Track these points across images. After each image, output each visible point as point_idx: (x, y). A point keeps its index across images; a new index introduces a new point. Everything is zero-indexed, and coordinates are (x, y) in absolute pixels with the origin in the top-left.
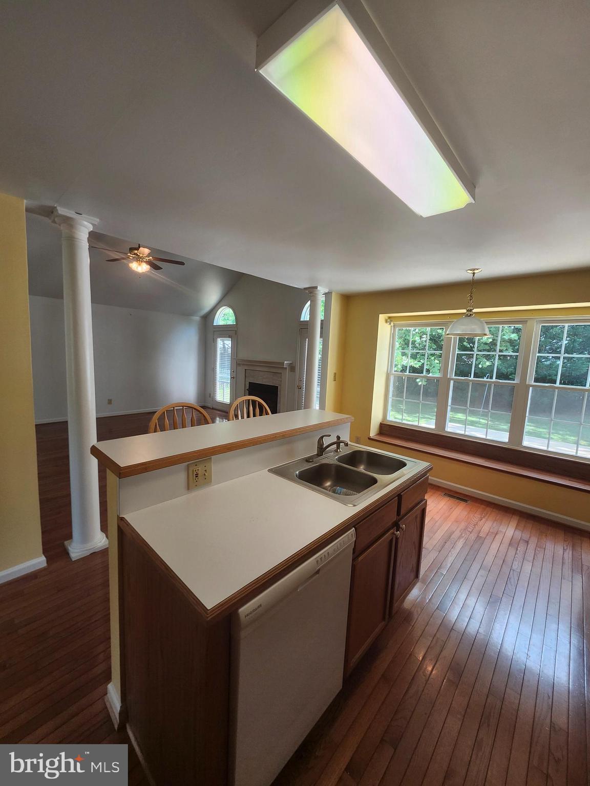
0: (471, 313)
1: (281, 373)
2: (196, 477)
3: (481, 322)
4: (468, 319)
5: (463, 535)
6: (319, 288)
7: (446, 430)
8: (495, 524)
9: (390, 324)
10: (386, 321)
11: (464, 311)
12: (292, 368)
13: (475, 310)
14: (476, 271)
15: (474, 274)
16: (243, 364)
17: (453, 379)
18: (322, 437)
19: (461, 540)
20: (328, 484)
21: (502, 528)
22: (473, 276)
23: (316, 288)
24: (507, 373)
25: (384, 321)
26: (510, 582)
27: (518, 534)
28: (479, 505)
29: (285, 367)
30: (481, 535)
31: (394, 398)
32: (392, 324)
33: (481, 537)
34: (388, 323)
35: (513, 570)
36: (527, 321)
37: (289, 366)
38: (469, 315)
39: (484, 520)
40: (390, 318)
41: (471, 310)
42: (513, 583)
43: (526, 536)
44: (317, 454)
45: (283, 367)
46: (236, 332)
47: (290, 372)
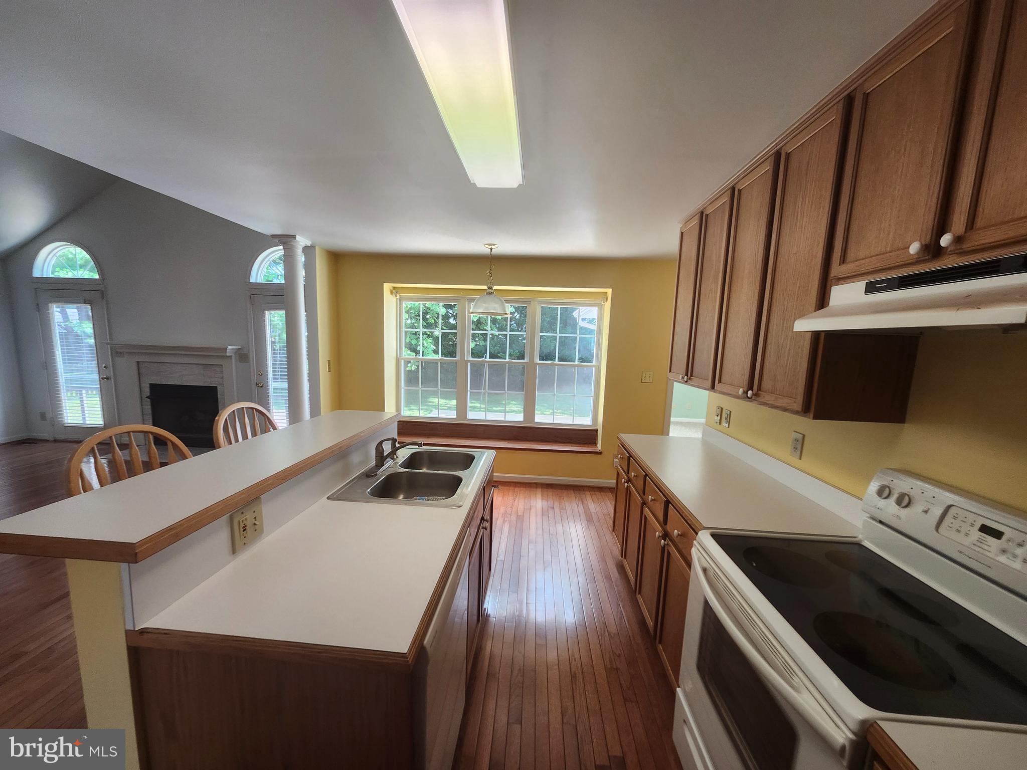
0: (492, 291)
1: (222, 365)
2: (244, 531)
3: (501, 301)
4: (489, 297)
5: (506, 519)
6: (298, 238)
7: (468, 418)
8: (526, 501)
9: (396, 296)
10: (392, 293)
11: (485, 287)
12: (242, 356)
13: (495, 287)
14: (493, 247)
15: (491, 249)
16: (130, 353)
17: (469, 361)
18: (381, 443)
19: (506, 524)
20: (401, 497)
21: (533, 503)
22: (491, 251)
23: (294, 237)
24: (495, 352)
25: (389, 292)
26: (553, 546)
27: (545, 503)
28: (508, 488)
29: (228, 355)
30: (520, 514)
31: (406, 388)
32: (398, 297)
33: (520, 516)
34: (394, 295)
35: (552, 534)
36: (531, 301)
37: (235, 353)
38: (490, 292)
39: (517, 500)
40: (394, 288)
41: (491, 288)
42: (555, 546)
43: (551, 503)
44: (376, 466)
45: (224, 354)
46: (103, 295)
47: (240, 362)
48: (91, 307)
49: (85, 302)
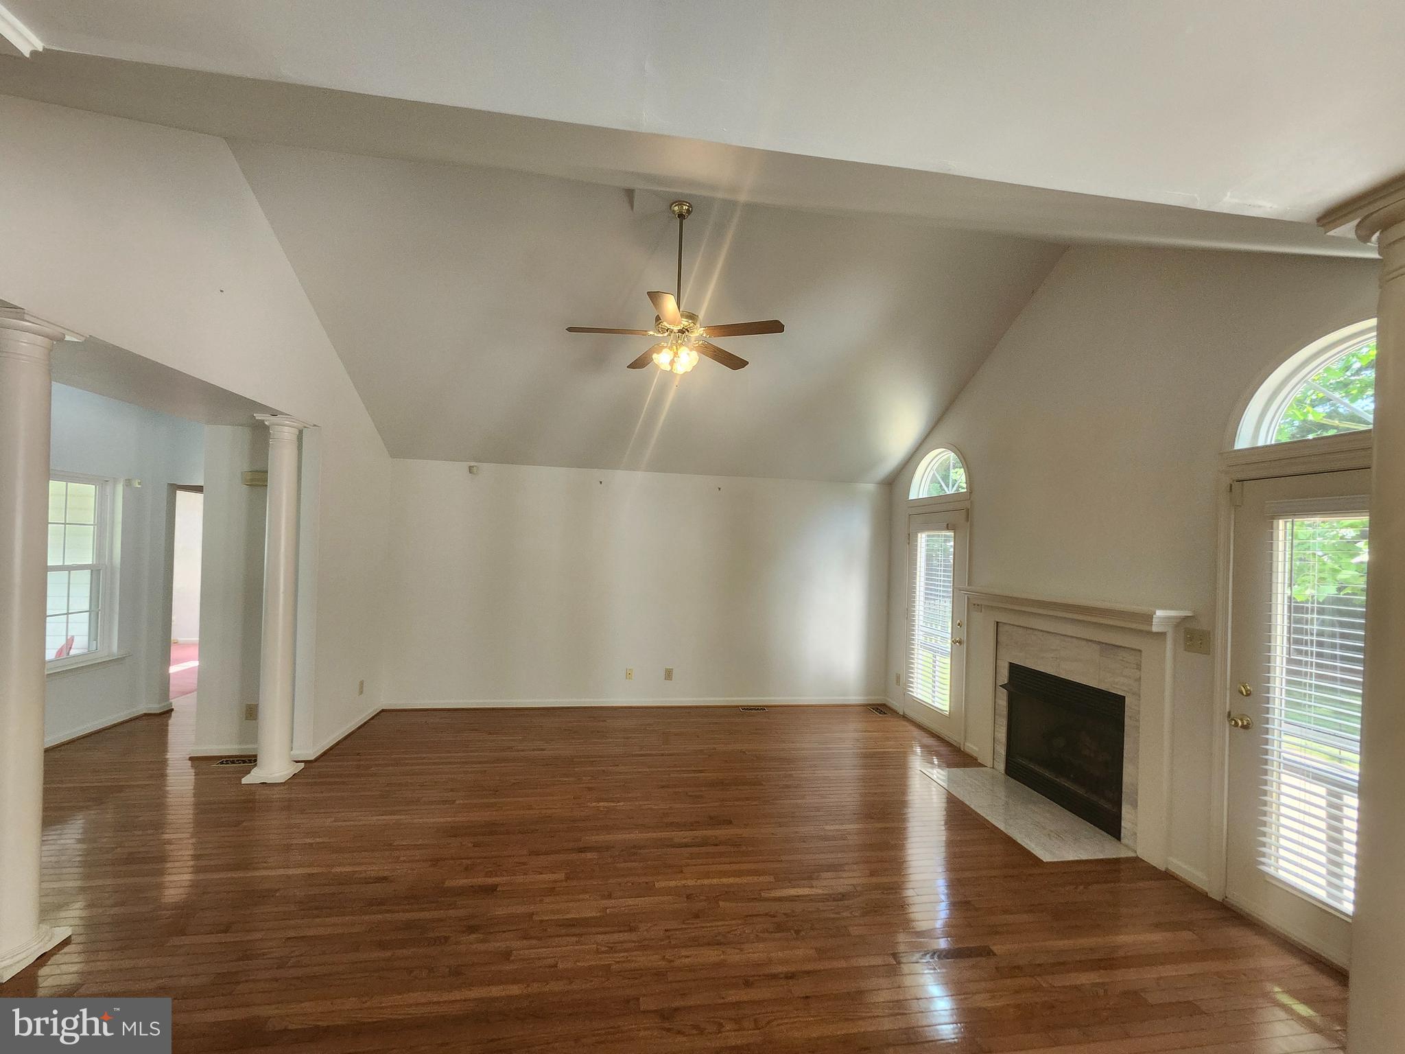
12: (1196, 636)
16: (990, 607)
29: (1155, 629)
37: (1173, 627)
45: (1145, 627)
46: (968, 514)
47: (1185, 650)
48: (955, 534)
49: (948, 528)
